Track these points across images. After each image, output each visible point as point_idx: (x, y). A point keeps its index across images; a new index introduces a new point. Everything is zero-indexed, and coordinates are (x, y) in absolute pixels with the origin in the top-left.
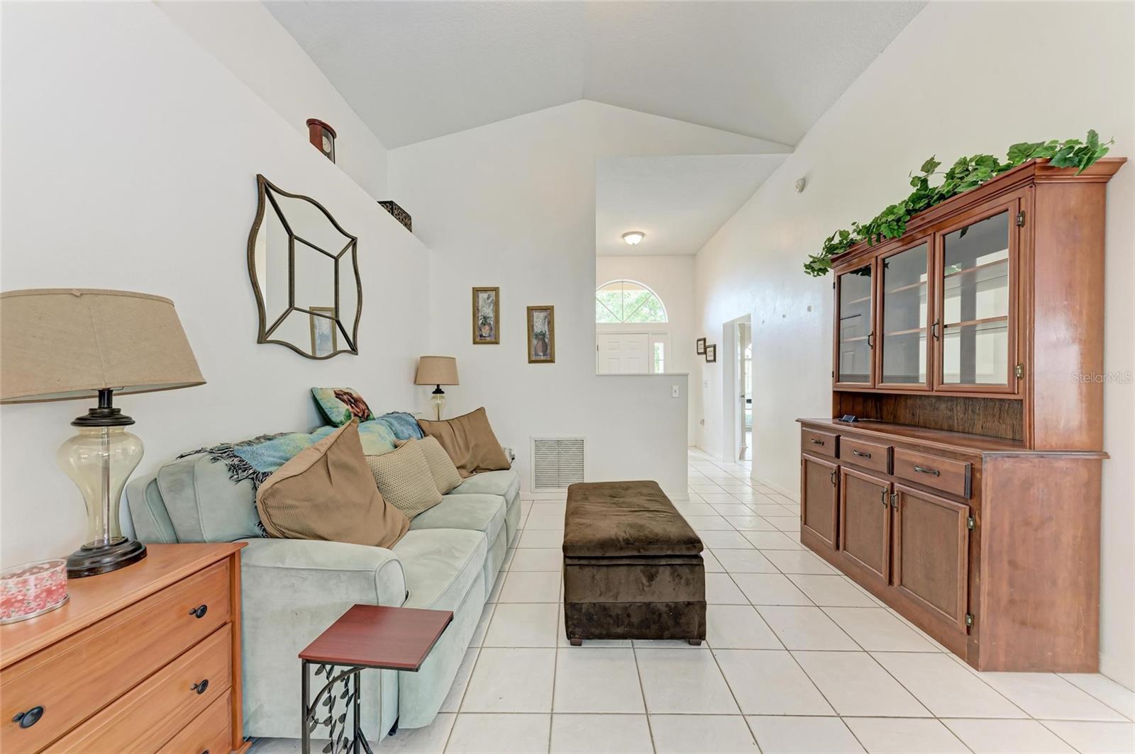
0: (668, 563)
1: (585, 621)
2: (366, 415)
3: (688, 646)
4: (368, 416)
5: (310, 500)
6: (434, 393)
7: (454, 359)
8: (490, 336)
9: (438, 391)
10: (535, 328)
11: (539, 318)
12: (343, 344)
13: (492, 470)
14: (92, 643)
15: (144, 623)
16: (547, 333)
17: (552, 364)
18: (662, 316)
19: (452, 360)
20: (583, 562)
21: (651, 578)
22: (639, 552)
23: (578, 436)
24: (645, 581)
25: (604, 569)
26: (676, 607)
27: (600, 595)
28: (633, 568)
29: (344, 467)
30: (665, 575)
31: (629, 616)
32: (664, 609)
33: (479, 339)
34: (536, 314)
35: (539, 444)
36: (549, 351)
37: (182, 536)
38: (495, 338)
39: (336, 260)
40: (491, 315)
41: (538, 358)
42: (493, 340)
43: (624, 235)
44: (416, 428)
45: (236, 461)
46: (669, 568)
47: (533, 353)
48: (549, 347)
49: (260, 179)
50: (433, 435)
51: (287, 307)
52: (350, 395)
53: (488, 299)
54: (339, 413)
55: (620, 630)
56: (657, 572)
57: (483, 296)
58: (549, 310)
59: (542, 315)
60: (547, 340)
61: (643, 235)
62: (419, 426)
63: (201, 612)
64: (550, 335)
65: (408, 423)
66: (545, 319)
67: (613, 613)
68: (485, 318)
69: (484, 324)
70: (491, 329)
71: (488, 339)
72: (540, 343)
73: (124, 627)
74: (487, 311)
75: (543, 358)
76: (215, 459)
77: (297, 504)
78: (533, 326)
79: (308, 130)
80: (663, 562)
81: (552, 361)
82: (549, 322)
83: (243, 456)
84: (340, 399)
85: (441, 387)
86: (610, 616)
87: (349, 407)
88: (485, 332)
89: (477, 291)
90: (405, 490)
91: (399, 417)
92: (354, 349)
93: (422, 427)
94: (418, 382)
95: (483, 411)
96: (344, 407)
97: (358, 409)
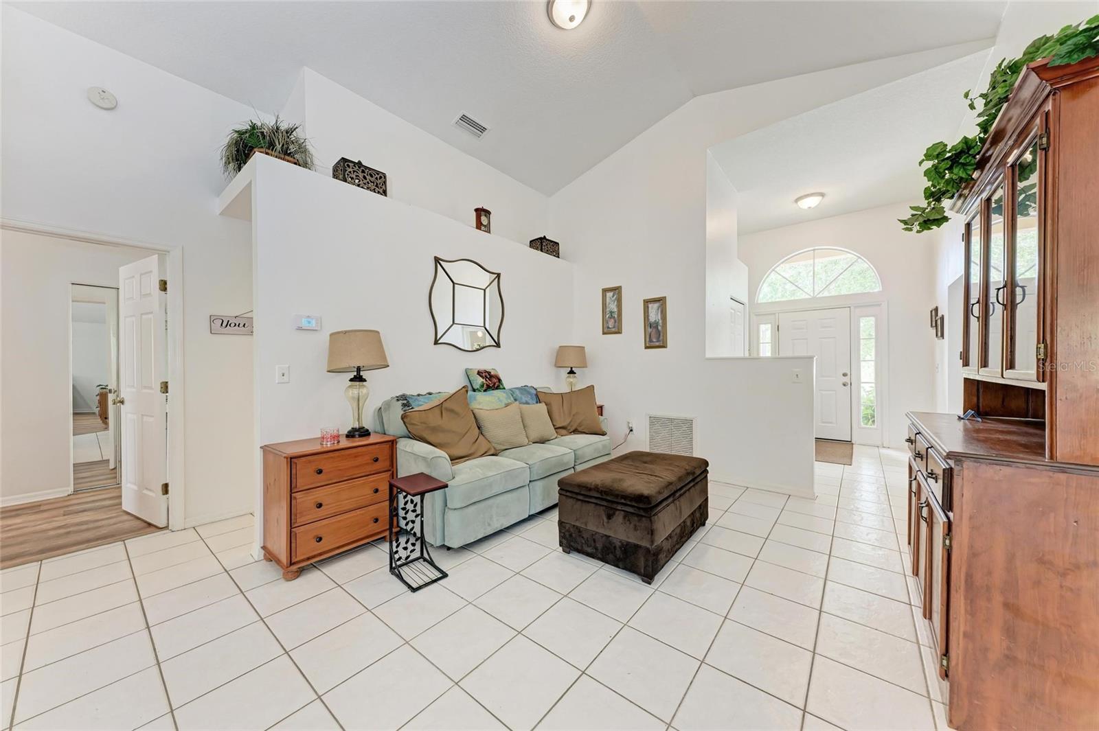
0: (623, 509)
1: (568, 536)
2: (496, 386)
3: (641, 582)
4: (498, 386)
5: (424, 423)
6: (568, 373)
7: (584, 347)
8: (614, 327)
9: (572, 372)
10: (650, 318)
11: (653, 308)
12: (489, 341)
13: (587, 434)
14: (338, 457)
15: (356, 457)
16: (660, 322)
17: (665, 349)
18: (873, 285)
19: (581, 349)
20: (568, 494)
21: (609, 517)
22: (602, 495)
23: (688, 416)
24: (605, 520)
25: (579, 502)
26: (627, 545)
27: (577, 520)
28: (598, 507)
29: (452, 411)
30: (619, 518)
31: (594, 541)
32: (618, 544)
33: (606, 331)
34: (650, 306)
35: (654, 420)
36: (661, 338)
37: (387, 432)
38: (618, 329)
39: (485, 290)
40: (616, 310)
41: (652, 344)
42: (617, 330)
43: (797, 200)
44: (535, 397)
45: (405, 402)
46: (623, 513)
47: (648, 340)
48: (661, 334)
49: (435, 257)
50: (545, 402)
51: (452, 323)
52: (489, 373)
53: (613, 297)
54: (477, 383)
55: (589, 550)
56: (614, 514)
57: (609, 295)
58: (661, 301)
59: (656, 305)
60: (660, 328)
61: (822, 195)
62: (537, 395)
63: (376, 460)
64: (663, 323)
65: (529, 393)
66: (658, 309)
67: (585, 536)
68: (611, 312)
69: (610, 318)
70: (615, 322)
71: (613, 330)
72: (654, 330)
73: (349, 455)
74: (613, 307)
75: (657, 344)
76: (398, 400)
77: (419, 424)
78: (648, 316)
79: (475, 213)
80: (619, 508)
81: (664, 346)
82: (662, 312)
83: (410, 400)
84: (480, 376)
85: (573, 369)
86: (583, 537)
87: (484, 380)
88: (611, 324)
89: (605, 291)
90: (497, 432)
91: (524, 389)
92: (498, 345)
93: (538, 397)
94: (558, 365)
95: (592, 388)
96: (480, 380)
97: (492, 382)
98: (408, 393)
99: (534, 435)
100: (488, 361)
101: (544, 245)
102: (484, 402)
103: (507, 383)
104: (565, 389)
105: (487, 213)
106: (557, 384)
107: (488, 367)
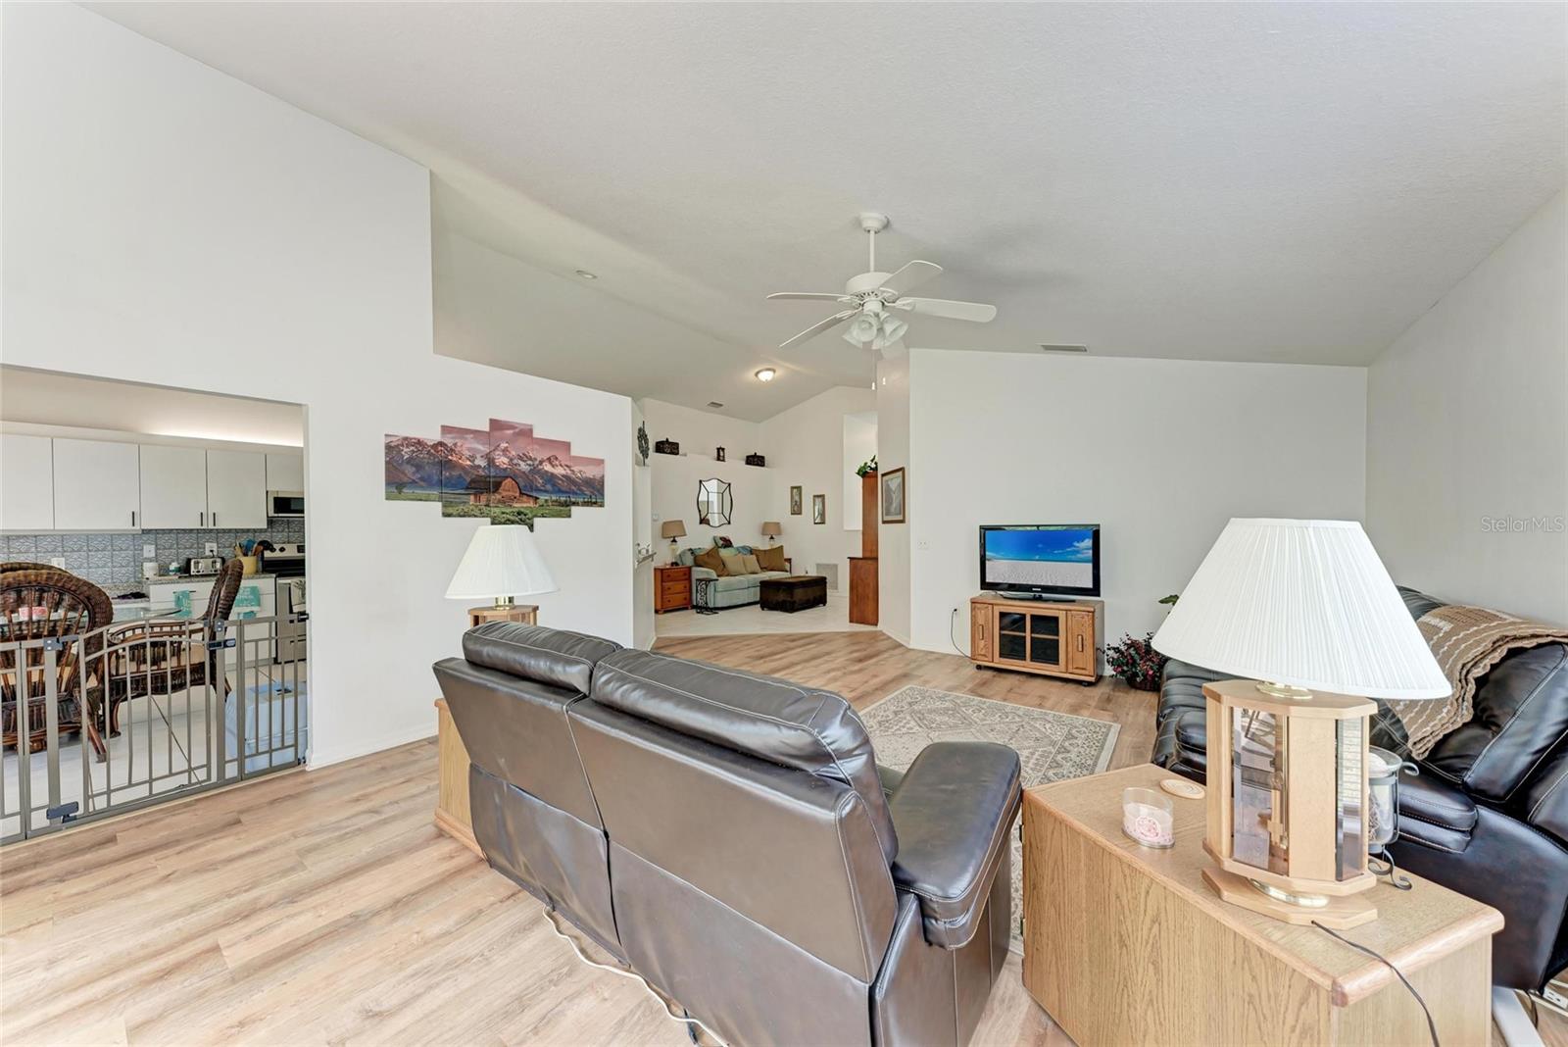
4: (731, 546)
5: (701, 560)
6: (770, 538)
7: (780, 523)
9: (772, 538)
10: (817, 506)
11: (819, 501)
12: (726, 522)
13: (778, 571)
14: (674, 571)
15: (679, 572)
16: (822, 508)
17: (824, 525)
19: (778, 524)
29: (711, 555)
30: (781, 591)
31: (772, 602)
32: (781, 601)
33: (793, 513)
34: (817, 499)
36: (822, 518)
37: (686, 565)
38: (799, 512)
39: (722, 493)
40: (798, 500)
41: (818, 522)
44: (750, 552)
45: (692, 551)
46: (782, 589)
47: (816, 520)
48: (822, 516)
49: (700, 481)
50: (756, 555)
52: (726, 539)
53: (797, 492)
54: (721, 544)
55: (771, 606)
56: (779, 590)
57: (795, 490)
58: (823, 497)
59: (820, 499)
60: (821, 513)
63: (683, 574)
64: (823, 510)
65: (747, 550)
66: (821, 502)
67: (769, 600)
68: (796, 502)
69: (795, 505)
70: (798, 507)
71: (797, 512)
72: (818, 514)
73: (677, 571)
74: (797, 498)
75: (820, 522)
76: (688, 551)
77: (699, 560)
78: (815, 505)
79: (716, 451)
80: (781, 587)
81: (824, 523)
82: (823, 504)
83: (694, 551)
85: (773, 536)
88: (796, 508)
89: (793, 488)
90: (731, 566)
91: (744, 548)
92: (729, 523)
93: (752, 551)
94: (764, 533)
95: (782, 547)
96: (722, 542)
97: (727, 543)
98: (693, 548)
99: (749, 570)
100: (723, 532)
101: (755, 460)
102: (724, 553)
103: (735, 545)
104: (768, 548)
105: (723, 449)
106: (764, 545)
107: (724, 535)
